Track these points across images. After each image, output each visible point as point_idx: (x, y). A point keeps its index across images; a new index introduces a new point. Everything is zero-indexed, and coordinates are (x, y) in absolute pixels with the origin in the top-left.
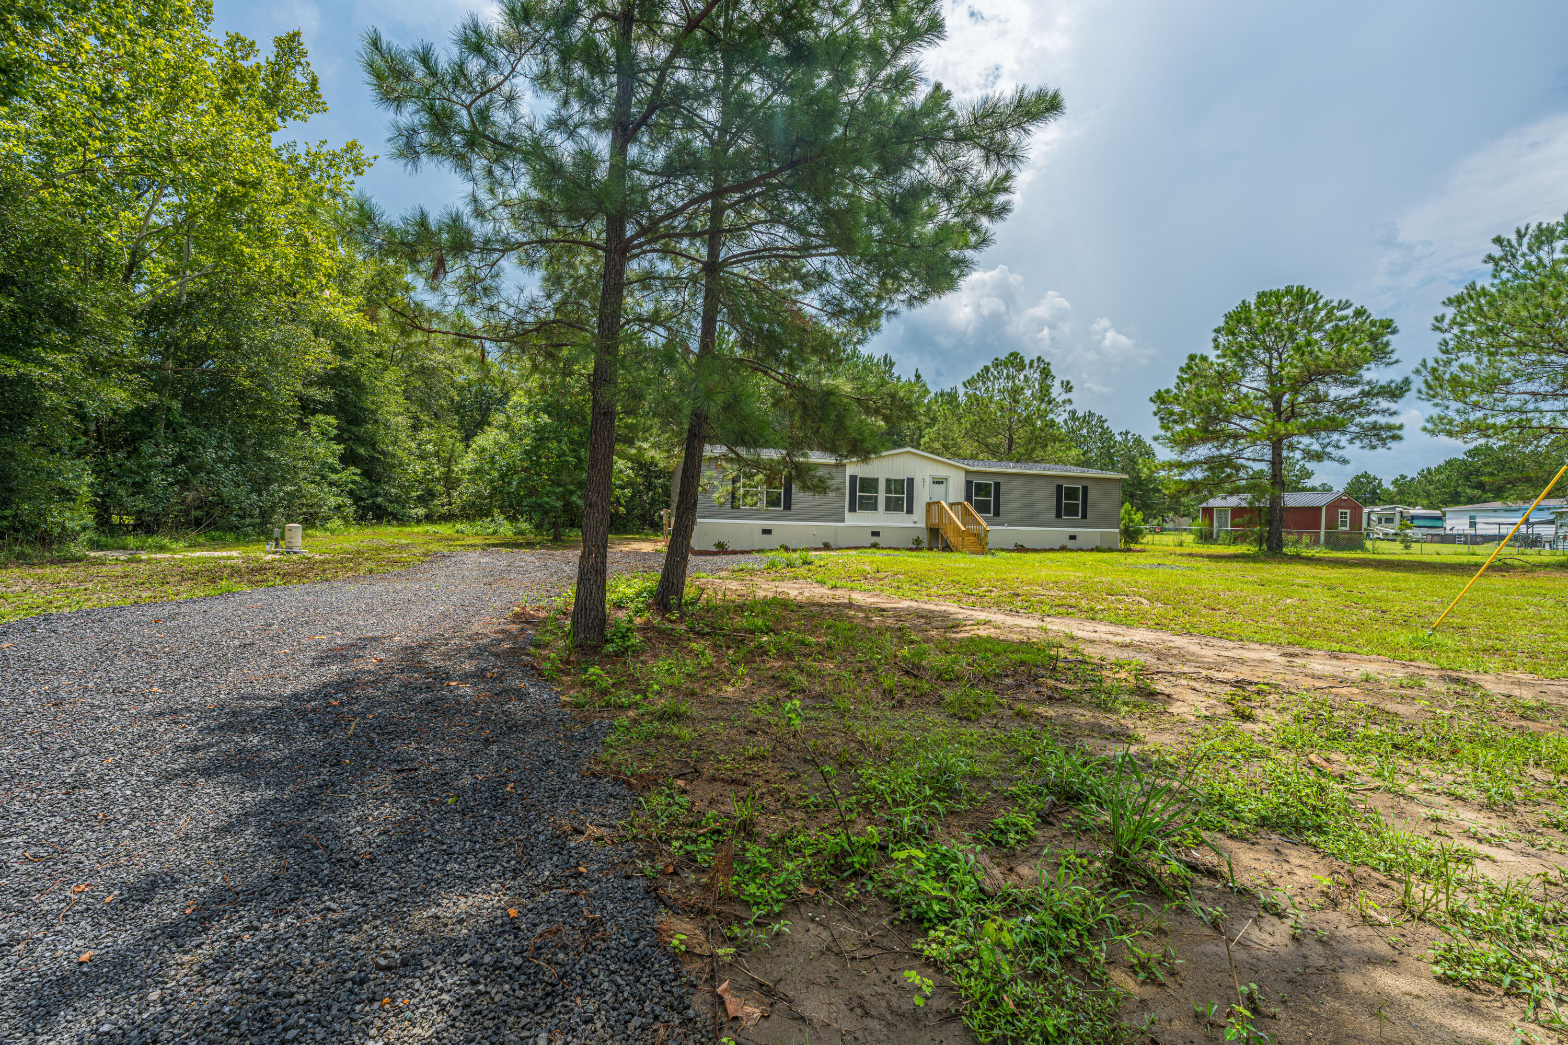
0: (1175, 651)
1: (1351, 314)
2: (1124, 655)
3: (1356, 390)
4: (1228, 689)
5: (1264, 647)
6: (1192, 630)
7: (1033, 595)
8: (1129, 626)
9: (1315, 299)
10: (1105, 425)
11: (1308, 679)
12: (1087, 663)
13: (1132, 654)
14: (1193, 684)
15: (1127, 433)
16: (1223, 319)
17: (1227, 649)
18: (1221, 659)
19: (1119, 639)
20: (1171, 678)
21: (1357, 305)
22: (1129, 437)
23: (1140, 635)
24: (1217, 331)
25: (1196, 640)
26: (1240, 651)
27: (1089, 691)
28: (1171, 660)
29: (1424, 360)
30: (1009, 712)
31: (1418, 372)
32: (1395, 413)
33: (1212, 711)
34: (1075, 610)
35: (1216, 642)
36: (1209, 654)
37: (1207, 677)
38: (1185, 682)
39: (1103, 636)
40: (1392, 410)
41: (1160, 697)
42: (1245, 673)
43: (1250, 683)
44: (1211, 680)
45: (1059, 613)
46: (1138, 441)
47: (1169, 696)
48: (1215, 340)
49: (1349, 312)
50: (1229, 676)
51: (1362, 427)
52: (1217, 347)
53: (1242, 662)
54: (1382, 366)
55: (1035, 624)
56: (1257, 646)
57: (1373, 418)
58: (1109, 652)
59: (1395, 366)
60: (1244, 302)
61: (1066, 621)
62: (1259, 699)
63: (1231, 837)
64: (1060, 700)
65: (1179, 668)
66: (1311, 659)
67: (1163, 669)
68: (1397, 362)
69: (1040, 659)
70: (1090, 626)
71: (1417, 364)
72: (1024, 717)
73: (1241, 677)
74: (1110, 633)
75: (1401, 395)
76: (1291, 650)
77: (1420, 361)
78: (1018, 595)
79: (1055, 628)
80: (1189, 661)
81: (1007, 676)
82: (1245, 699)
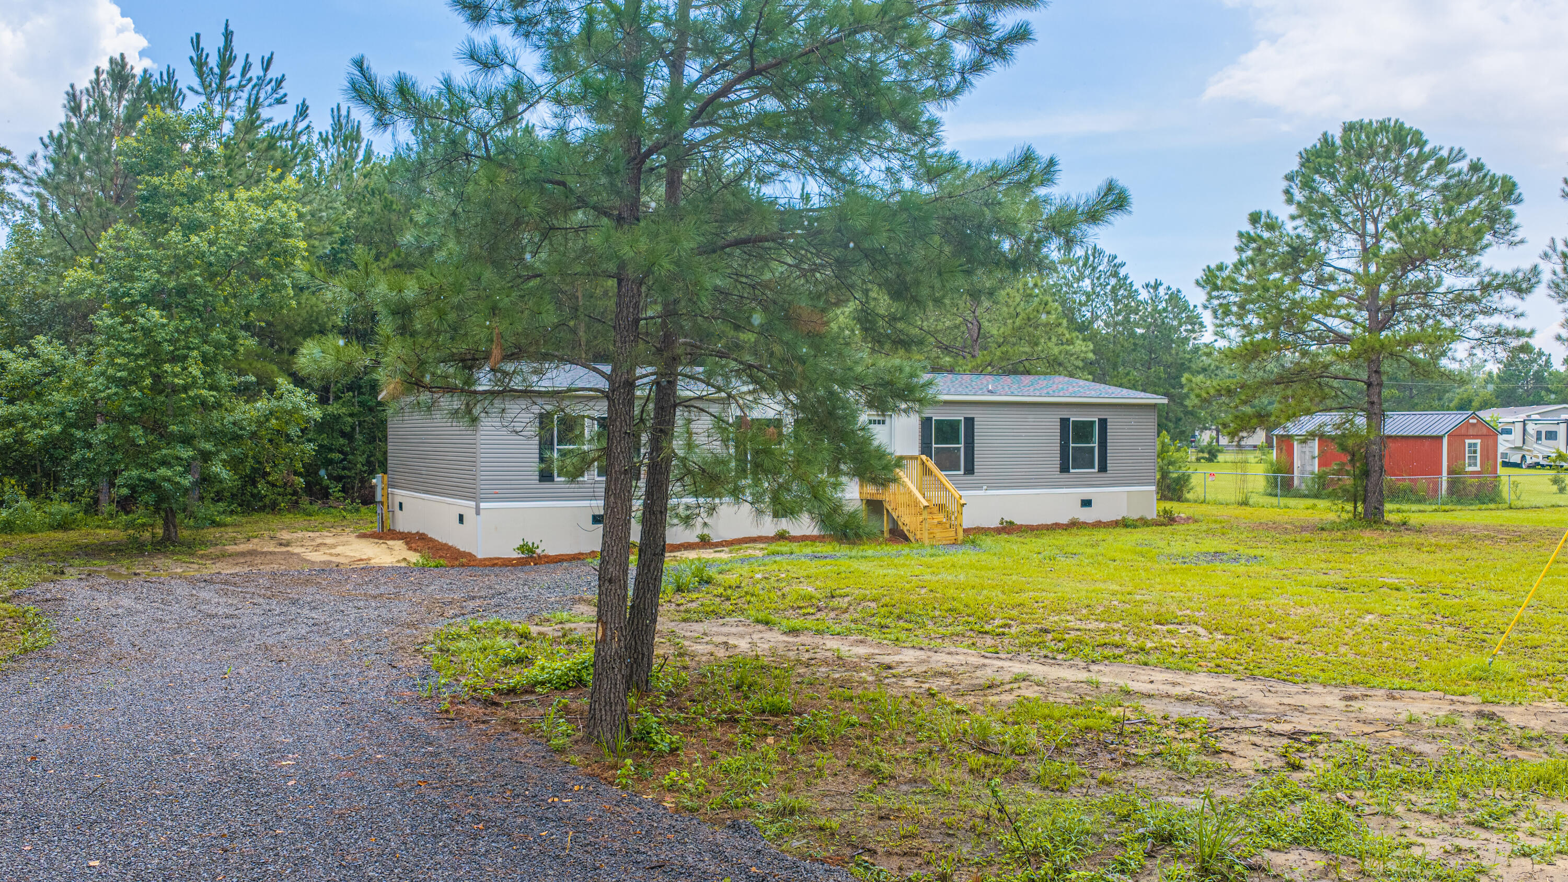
0: (1237, 702)
1: (1465, 169)
2: (1189, 710)
3: (1473, 280)
4: (1285, 741)
5: (1329, 689)
6: (1256, 672)
7: (1068, 630)
8: (1189, 672)
9: (1419, 141)
10: (1122, 272)
11: (1360, 724)
12: (1151, 724)
13: (1195, 708)
14: (1254, 739)
15: (1157, 286)
16: (1298, 159)
17: (1289, 695)
18: (1282, 708)
19: (1177, 691)
20: (1234, 735)
21: (1472, 156)
22: (1162, 291)
23: (1201, 683)
24: (1290, 178)
25: (1259, 685)
26: (1303, 696)
27: (1159, 754)
28: (1234, 713)
29: (1553, 240)
30: (1093, 782)
31: (1546, 256)
32: (1522, 315)
33: (1269, 764)
34: (1121, 652)
35: (1280, 687)
36: (1271, 702)
37: (1267, 731)
38: (1246, 738)
39: (1161, 687)
40: (1519, 311)
41: (1224, 755)
42: (1302, 723)
43: (1305, 734)
44: (1271, 734)
45: (1106, 658)
46: (1175, 298)
47: (1232, 753)
48: (1287, 192)
49: (1463, 165)
50: (1287, 728)
51: (1483, 332)
52: (1290, 201)
53: (1301, 709)
54: (1504, 247)
55: (1083, 675)
56: (1320, 689)
57: (1496, 320)
58: (1170, 708)
59: (1520, 247)
60: (1325, 134)
61: (1116, 668)
62: (1310, 749)
63: (1273, 850)
64: (1134, 766)
65: (1243, 722)
66: (1369, 701)
67: (1226, 725)
68: (1522, 242)
69: (1105, 723)
70: (1144, 674)
71: (1544, 246)
72: (1109, 784)
73: (1299, 727)
74: (1166, 682)
75: (1528, 290)
76: (1353, 691)
77: (1548, 242)
78: (1046, 631)
79: (1105, 680)
80: (1252, 712)
81: (1077, 745)
82: (1298, 750)
